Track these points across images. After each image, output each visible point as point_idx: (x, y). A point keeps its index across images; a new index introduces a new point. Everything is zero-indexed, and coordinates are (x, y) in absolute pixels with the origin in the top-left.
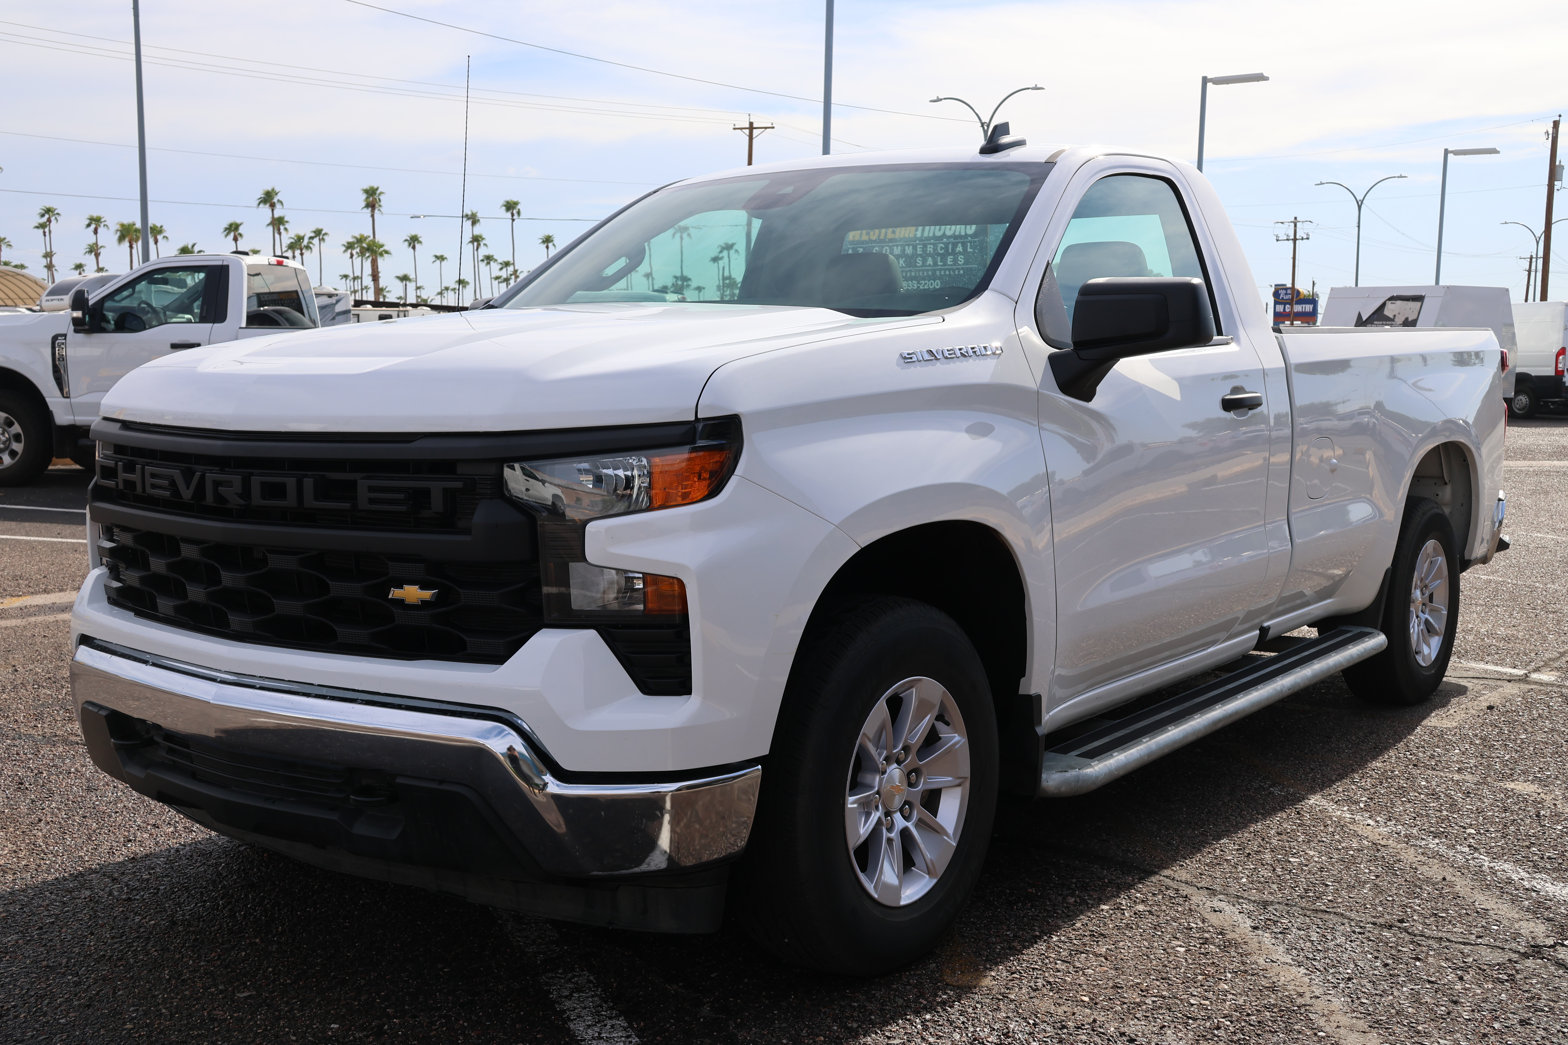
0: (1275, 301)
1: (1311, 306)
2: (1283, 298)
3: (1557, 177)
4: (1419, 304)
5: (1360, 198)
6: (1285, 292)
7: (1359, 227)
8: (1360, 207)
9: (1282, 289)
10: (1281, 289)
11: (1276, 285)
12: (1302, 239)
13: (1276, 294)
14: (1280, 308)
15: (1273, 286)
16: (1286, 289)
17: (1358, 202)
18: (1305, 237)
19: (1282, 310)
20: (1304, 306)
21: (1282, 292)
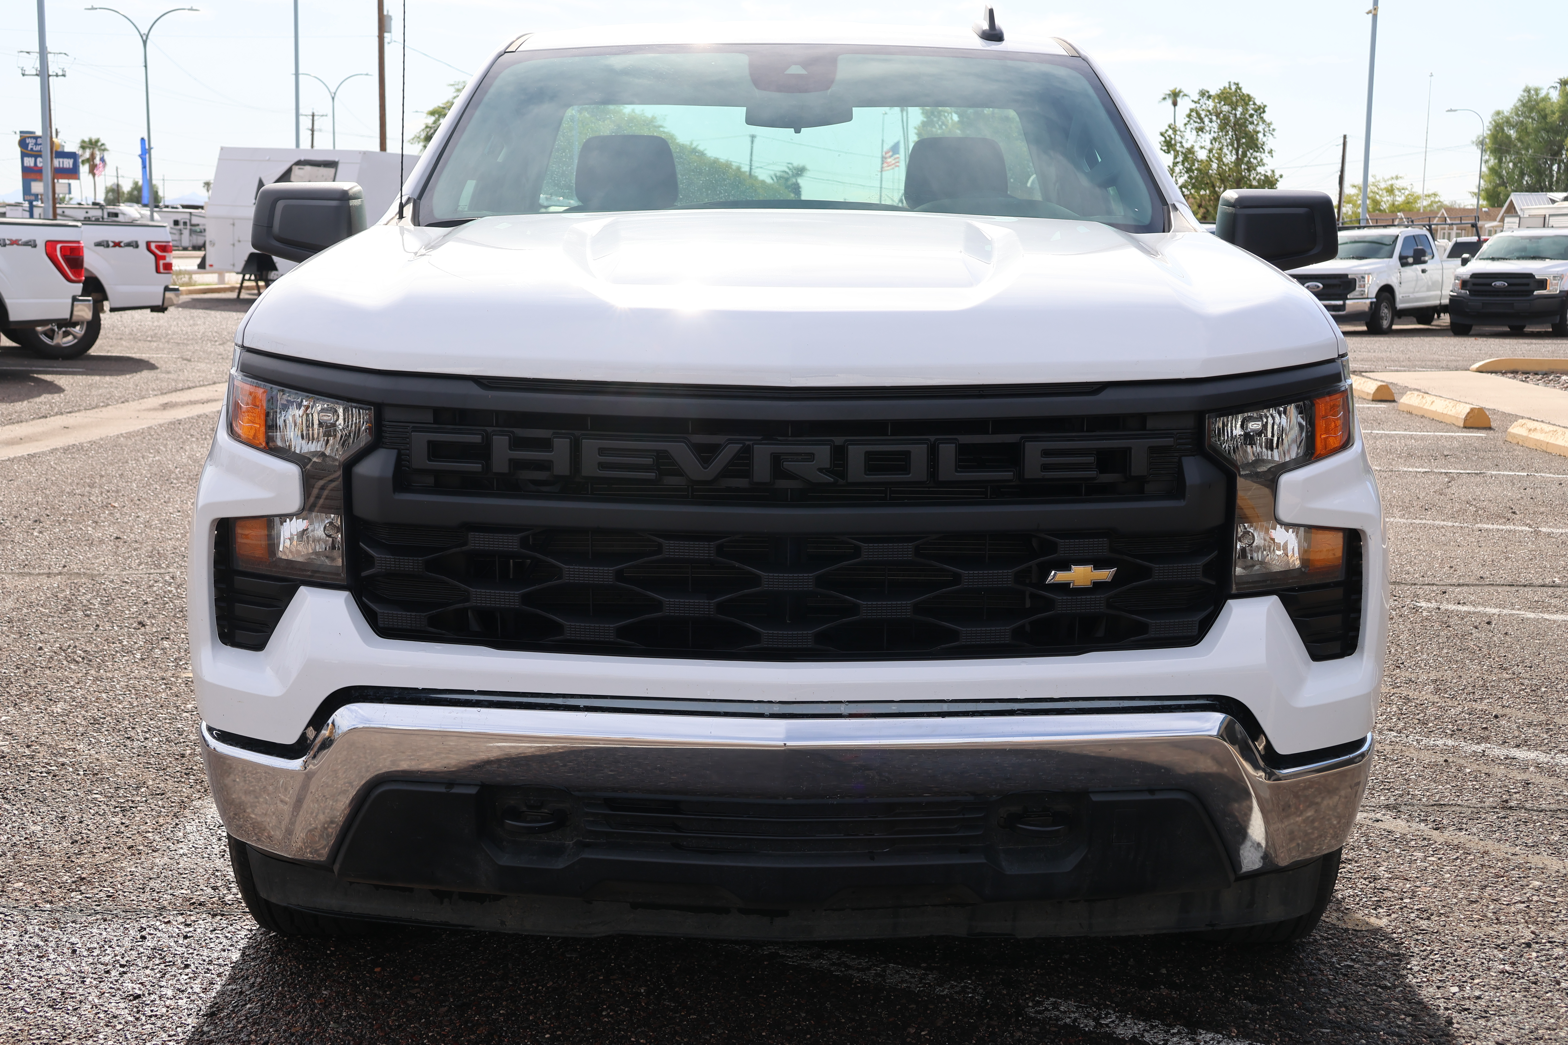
0: (22, 152)
1: (71, 161)
2: (32, 149)
3: (387, 28)
4: (332, 170)
5: (144, 31)
6: (34, 141)
7: (146, 66)
8: (145, 43)
9: (31, 137)
10: (28, 137)
11: (21, 132)
12: (57, 75)
13: (23, 143)
14: (30, 162)
15: (18, 133)
16: (36, 138)
17: (142, 37)
18: (60, 73)
19: (32, 164)
20: (61, 160)
21: (31, 142)
